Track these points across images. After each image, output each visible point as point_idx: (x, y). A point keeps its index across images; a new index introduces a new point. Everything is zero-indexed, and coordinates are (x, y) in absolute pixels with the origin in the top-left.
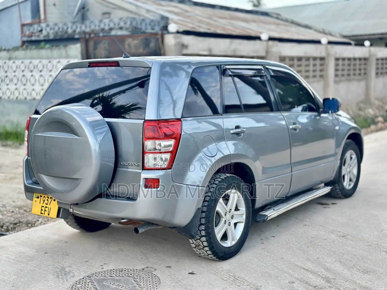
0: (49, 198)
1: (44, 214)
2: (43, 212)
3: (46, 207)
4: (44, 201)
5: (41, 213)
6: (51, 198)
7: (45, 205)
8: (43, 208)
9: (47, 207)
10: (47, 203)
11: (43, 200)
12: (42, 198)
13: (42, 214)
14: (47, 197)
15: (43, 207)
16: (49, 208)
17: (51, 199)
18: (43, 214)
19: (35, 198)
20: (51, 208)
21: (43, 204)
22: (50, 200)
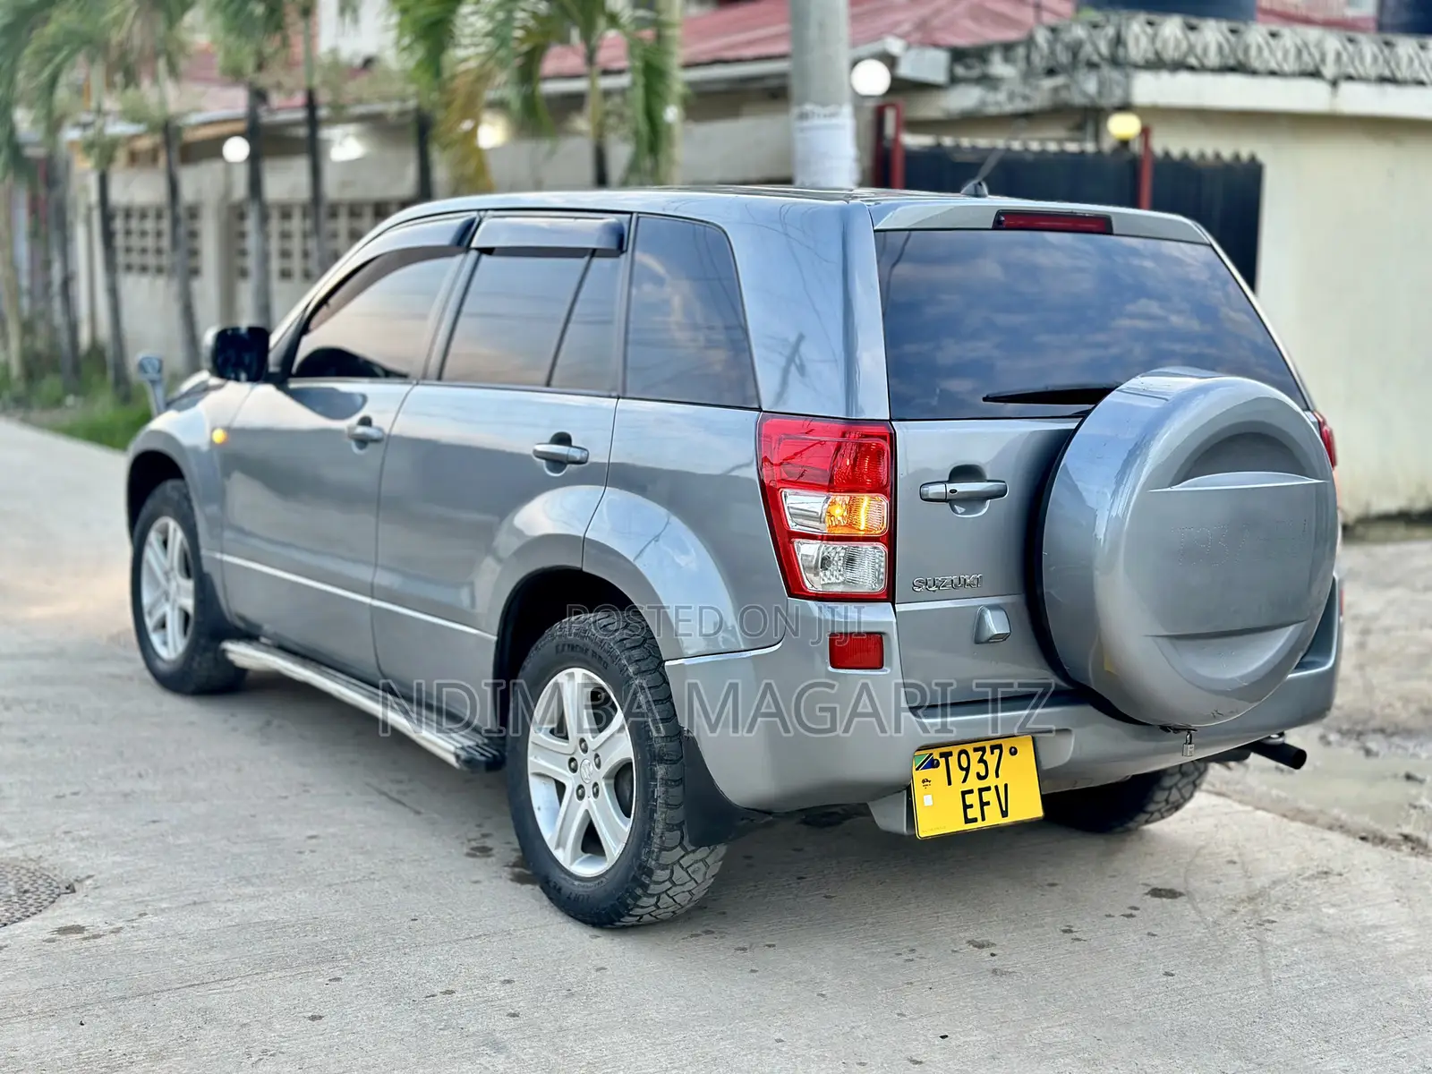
0: (988, 750)
1: (983, 819)
2: (971, 814)
3: (981, 790)
4: (967, 770)
5: (967, 821)
6: (993, 748)
7: (974, 783)
8: (970, 799)
9: (988, 789)
10: (983, 774)
11: (962, 768)
12: (953, 760)
13: (975, 820)
14: (976, 750)
15: (971, 792)
16: (996, 787)
17: (997, 752)
18: (980, 818)
19: (917, 769)
20: (1006, 786)
21: (964, 781)
22: (991, 759)
